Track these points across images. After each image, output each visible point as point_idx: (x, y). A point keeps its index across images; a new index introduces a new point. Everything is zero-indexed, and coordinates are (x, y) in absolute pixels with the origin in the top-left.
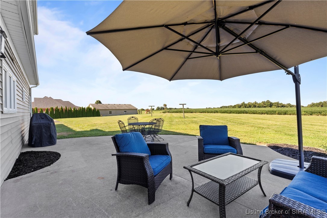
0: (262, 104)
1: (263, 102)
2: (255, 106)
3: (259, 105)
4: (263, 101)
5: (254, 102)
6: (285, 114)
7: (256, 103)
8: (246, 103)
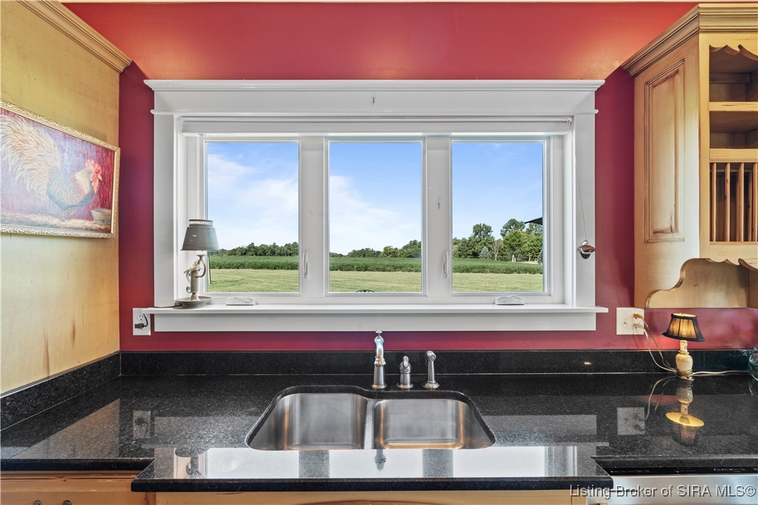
0: (286, 248)
1: (286, 245)
2: (273, 253)
3: (281, 250)
4: (288, 243)
5: (272, 244)
6: (366, 269)
7: (275, 246)
8: (257, 244)
